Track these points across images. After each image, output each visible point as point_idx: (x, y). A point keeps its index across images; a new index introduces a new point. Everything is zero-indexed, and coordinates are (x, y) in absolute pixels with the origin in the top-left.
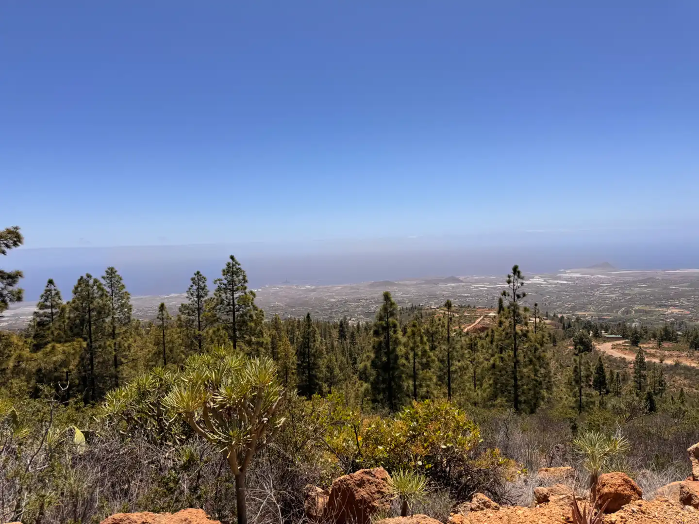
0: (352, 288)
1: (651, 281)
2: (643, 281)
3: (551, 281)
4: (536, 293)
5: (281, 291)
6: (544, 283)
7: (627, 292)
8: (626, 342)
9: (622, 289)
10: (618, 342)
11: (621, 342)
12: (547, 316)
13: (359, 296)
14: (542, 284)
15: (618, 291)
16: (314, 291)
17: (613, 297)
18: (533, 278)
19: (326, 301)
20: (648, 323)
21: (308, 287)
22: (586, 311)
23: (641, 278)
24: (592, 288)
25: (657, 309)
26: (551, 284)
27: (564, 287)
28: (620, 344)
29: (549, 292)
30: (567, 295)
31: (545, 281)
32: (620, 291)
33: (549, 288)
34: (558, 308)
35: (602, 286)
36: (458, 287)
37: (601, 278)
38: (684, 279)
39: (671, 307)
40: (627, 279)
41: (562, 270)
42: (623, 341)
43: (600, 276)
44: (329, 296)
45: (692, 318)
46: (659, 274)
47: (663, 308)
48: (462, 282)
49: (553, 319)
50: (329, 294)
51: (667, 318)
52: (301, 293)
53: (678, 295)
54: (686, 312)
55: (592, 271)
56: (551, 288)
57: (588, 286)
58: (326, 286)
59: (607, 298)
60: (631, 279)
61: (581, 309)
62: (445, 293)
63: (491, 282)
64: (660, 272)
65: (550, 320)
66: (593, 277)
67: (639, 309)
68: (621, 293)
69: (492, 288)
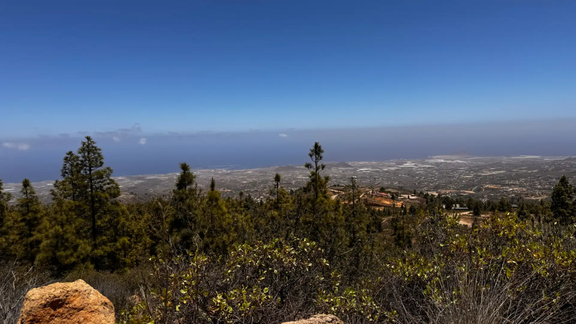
0: (261, 172)
1: (498, 166)
2: (492, 166)
3: (420, 165)
4: (409, 175)
5: (202, 175)
6: (415, 167)
7: (479, 174)
8: (470, 213)
9: (475, 171)
10: (464, 213)
11: (466, 213)
12: (415, 193)
13: (267, 178)
14: (413, 168)
15: (473, 173)
16: (228, 174)
17: (469, 178)
18: (406, 163)
19: (239, 182)
20: (494, 199)
21: (224, 171)
22: (447, 189)
23: (490, 163)
24: (453, 170)
25: (502, 188)
26: (420, 168)
27: (431, 170)
28: (466, 215)
29: (417, 175)
30: (433, 177)
31: (416, 165)
32: (474, 173)
33: (418, 171)
34: (425, 187)
35: (460, 170)
36: (346, 171)
37: (459, 163)
38: (523, 163)
39: (512, 186)
40: (480, 163)
41: (429, 157)
42: (469, 212)
43: (458, 161)
44: (242, 178)
45: (527, 195)
46: (505, 159)
47: (506, 186)
48: (350, 166)
49: (419, 196)
50: (241, 177)
51: (509, 194)
52: (218, 176)
53: (518, 177)
54: (524, 189)
55: (453, 157)
56: (420, 171)
57: (450, 169)
58: (240, 171)
59: (463, 179)
60: (483, 163)
61: (443, 188)
62: (336, 175)
63: (373, 167)
64: (505, 158)
65: (416, 196)
66: (453, 162)
67: (488, 187)
68: (475, 175)
69: (373, 171)
